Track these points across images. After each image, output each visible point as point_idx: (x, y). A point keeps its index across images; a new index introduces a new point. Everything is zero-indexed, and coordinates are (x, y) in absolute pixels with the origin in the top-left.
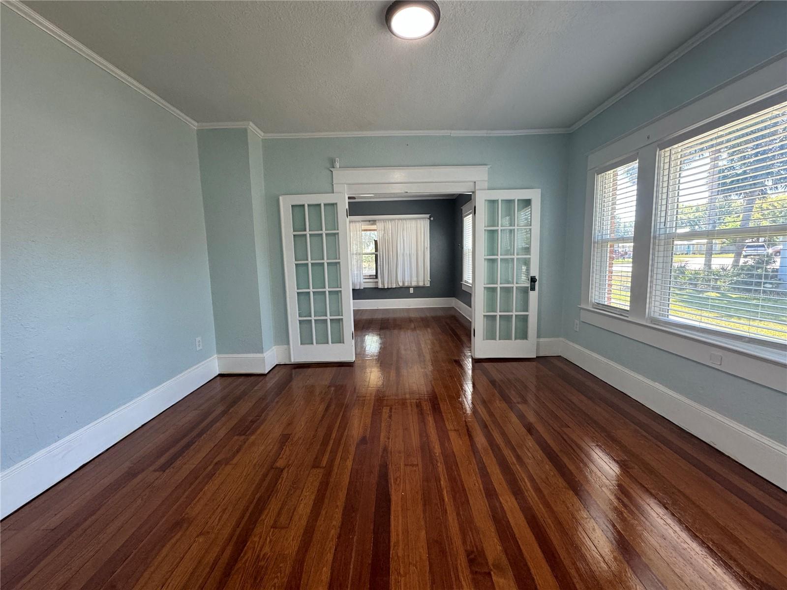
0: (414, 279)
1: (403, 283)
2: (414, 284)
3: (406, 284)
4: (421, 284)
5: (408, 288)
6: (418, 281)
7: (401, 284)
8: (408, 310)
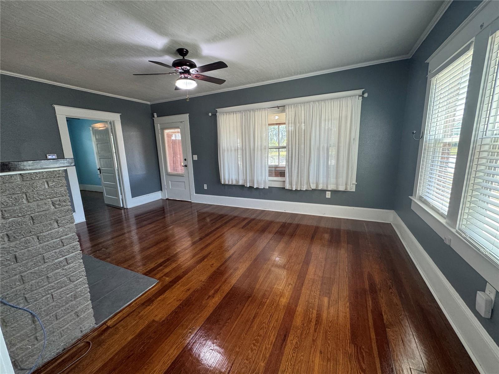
0: (332, 180)
1: (317, 185)
2: (331, 187)
3: (320, 188)
4: (342, 188)
5: (324, 191)
6: (337, 184)
7: (313, 187)
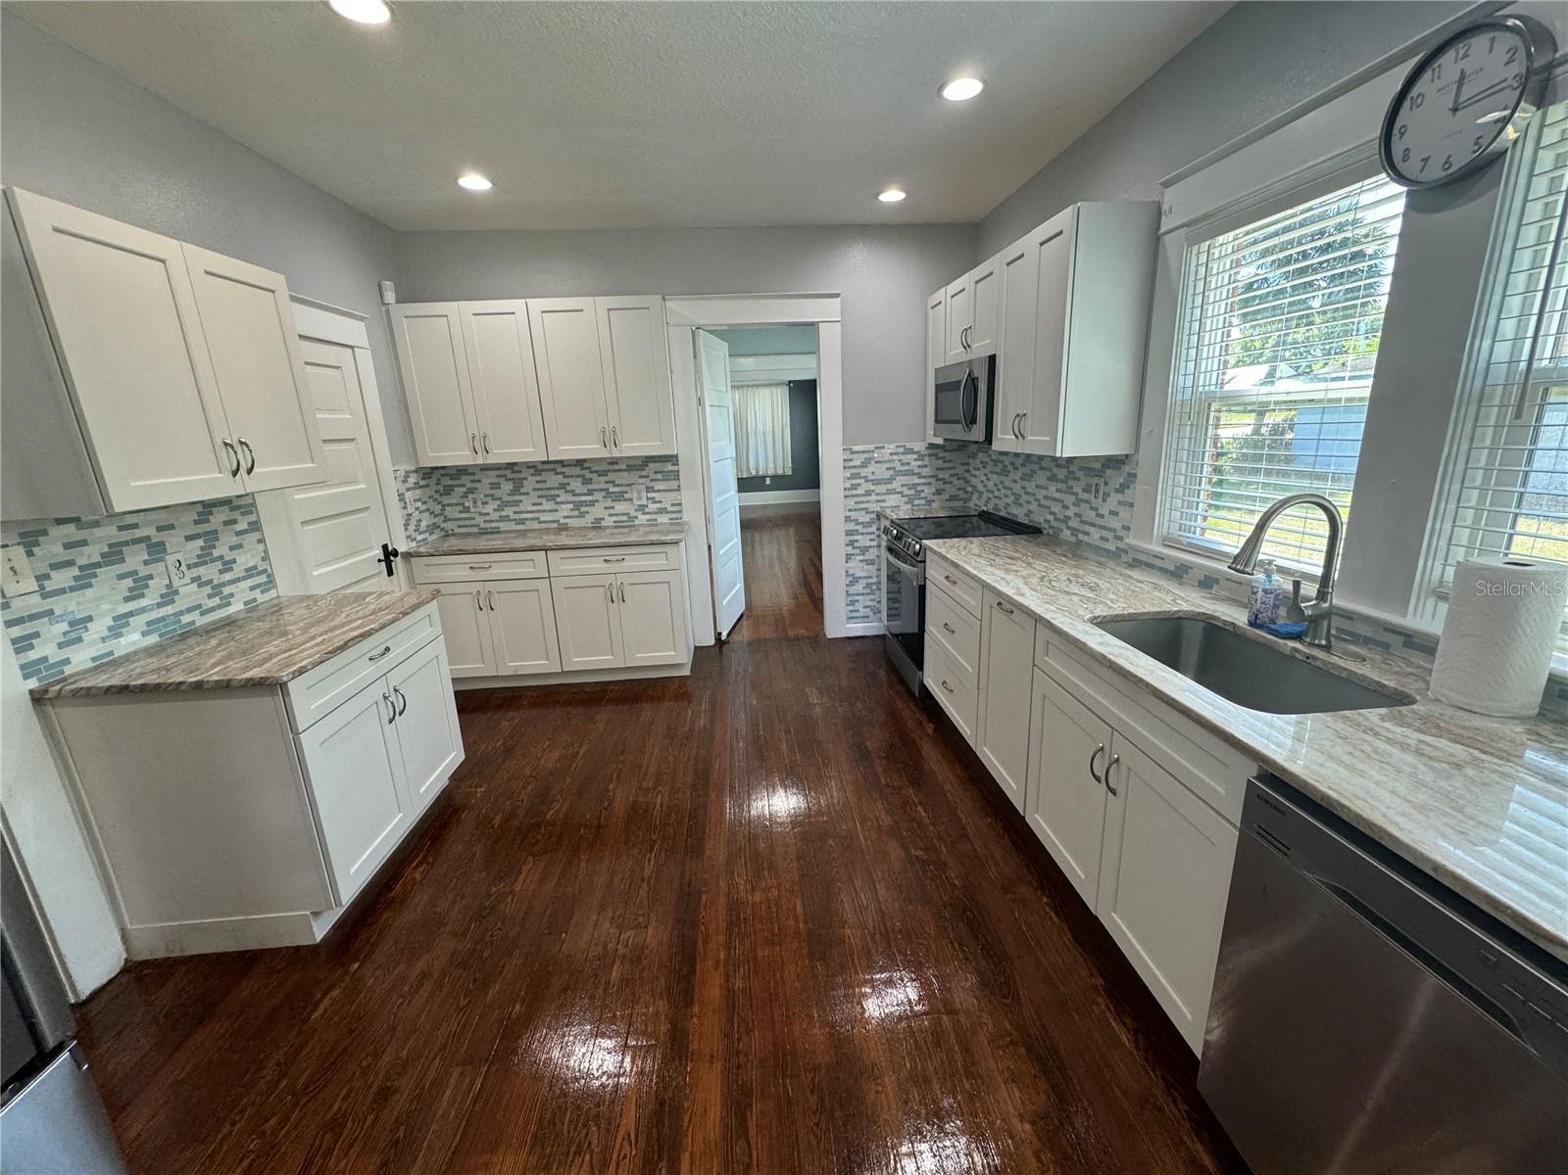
0: (771, 465)
1: (757, 472)
2: (771, 472)
3: (761, 473)
4: (780, 472)
5: (764, 478)
6: (775, 468)
7: (754, 473)
8: (765, 507)
